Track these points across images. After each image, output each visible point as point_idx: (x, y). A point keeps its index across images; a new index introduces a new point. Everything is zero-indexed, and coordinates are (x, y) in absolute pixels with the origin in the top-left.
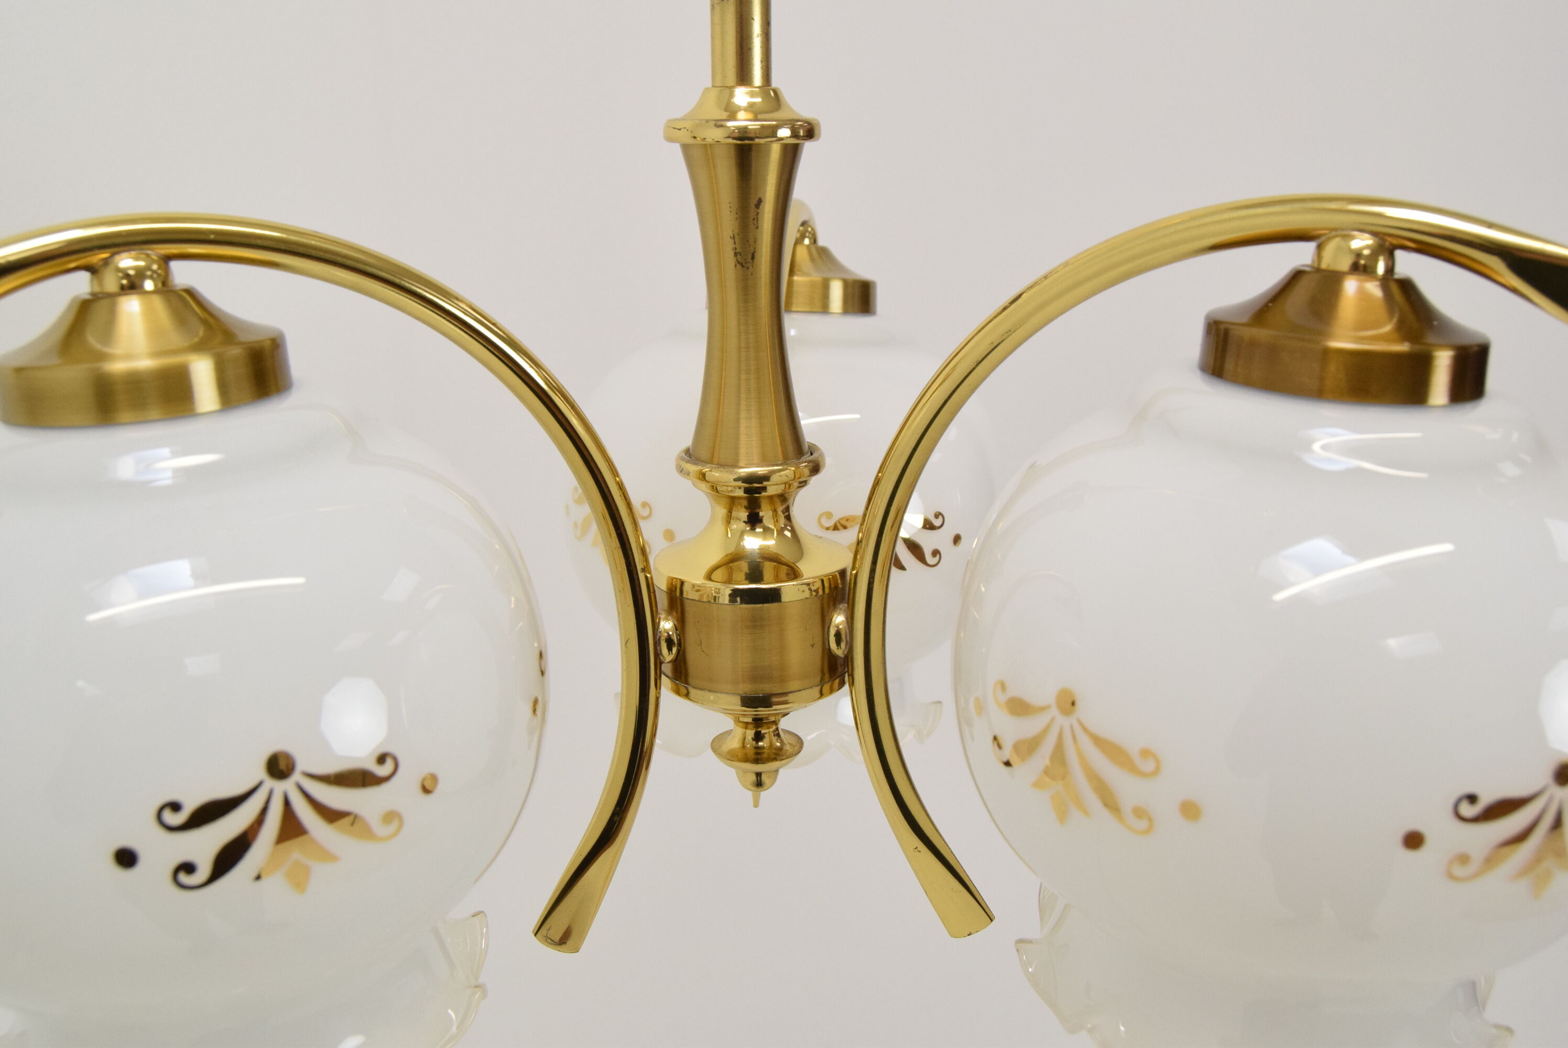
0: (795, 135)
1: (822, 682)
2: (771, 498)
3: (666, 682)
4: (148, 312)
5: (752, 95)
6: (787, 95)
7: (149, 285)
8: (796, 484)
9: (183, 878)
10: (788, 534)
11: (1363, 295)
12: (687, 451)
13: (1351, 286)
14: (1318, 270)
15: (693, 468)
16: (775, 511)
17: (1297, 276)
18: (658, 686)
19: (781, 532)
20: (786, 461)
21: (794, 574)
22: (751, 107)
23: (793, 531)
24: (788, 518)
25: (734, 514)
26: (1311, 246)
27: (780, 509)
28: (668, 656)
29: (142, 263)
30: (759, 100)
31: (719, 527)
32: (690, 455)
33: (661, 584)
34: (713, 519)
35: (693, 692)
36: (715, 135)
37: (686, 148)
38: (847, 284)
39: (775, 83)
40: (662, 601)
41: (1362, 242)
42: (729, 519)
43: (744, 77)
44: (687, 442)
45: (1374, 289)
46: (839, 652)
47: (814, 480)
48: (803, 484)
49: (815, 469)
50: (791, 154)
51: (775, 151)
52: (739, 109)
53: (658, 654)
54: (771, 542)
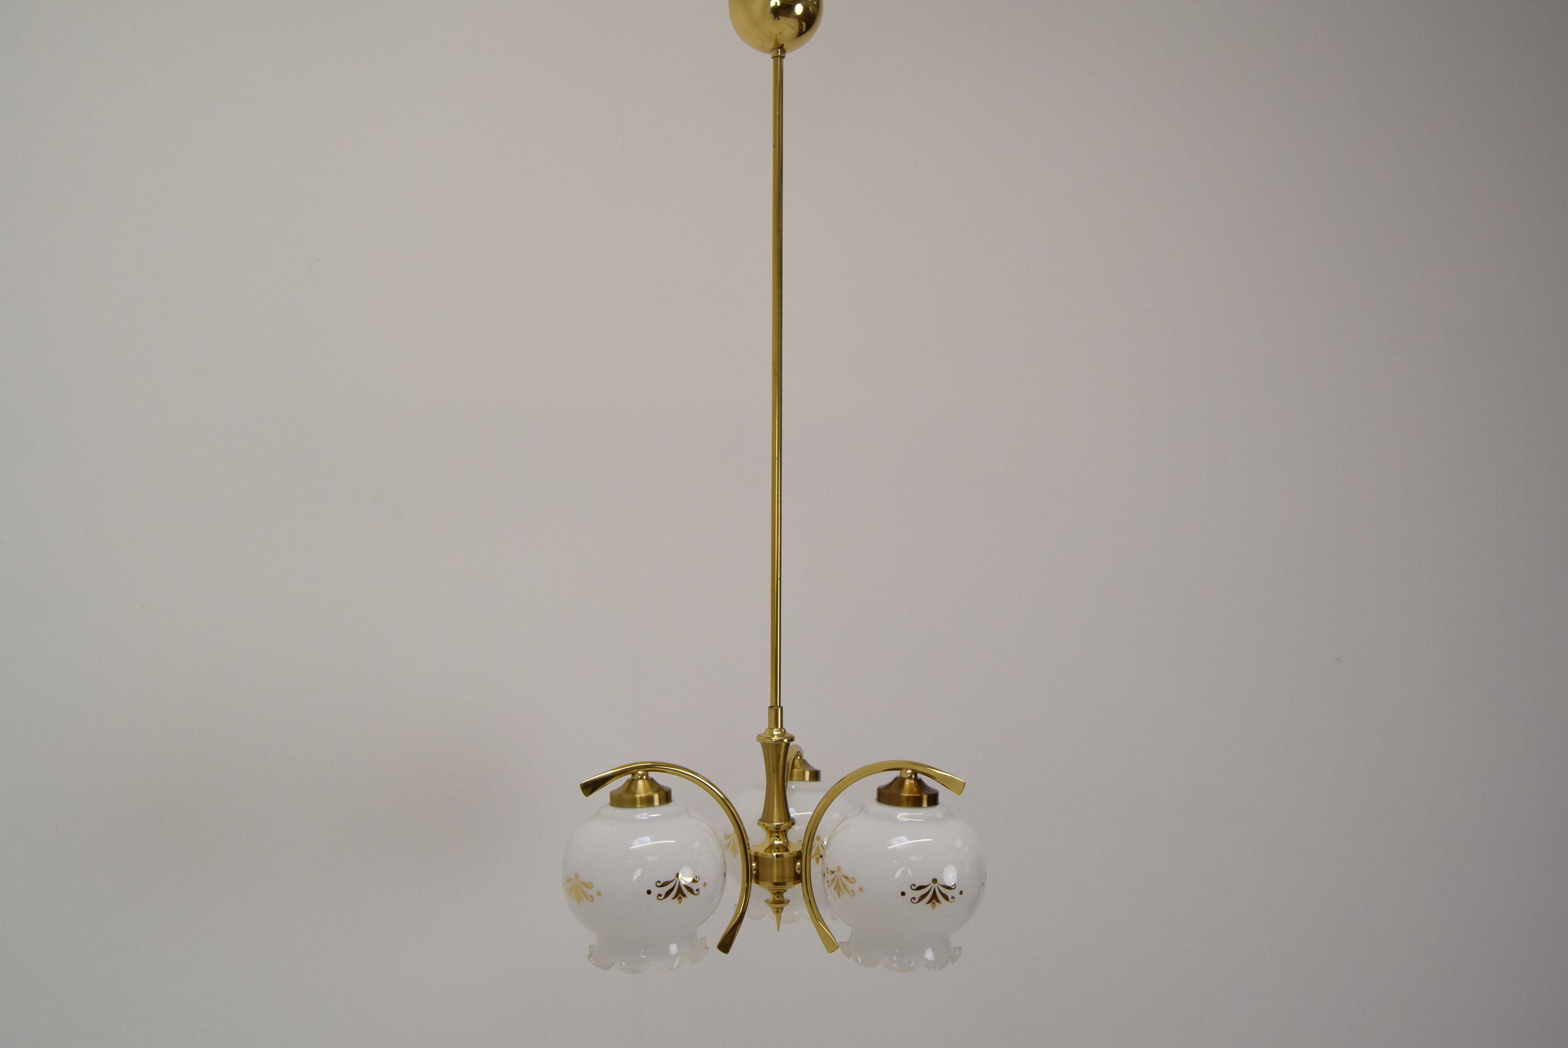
0: (788, 740)
1: (794, 881)
2: (782, 831)
3: (753, 880)
4: (644, 784)
5: (778, 731)
6: (787, 730)
7: (644, 777)
8: (788, 828)
9: (659, 897)
10: (785, 840)
11: (910, 783)
12: (760, 819)
13: (907, 782)
14: (900, 777)
15: (762, 823)
16: (783, 835)
17: (896, 778)
18: (751, 882)
19: (784, 840)
20: (785, 822)
21: (787, 850)
22: (778, 735)
23: (787, 840)
24: (786, 837)
25: (772, 835)
26: (899, 772)
27: (784, 834)
28: (754, 872)
29: (643, 773)
30: (780, 733)
31: (768, 839)
32: (761, 820)
33: (753, 854)
34: (767, 837)
35: (760, 882)
36: (768, 741)
37: (762, 744)
38: (810, 772)
39: (784, 726)
40: (753, 858)
41: (909, 771)
42: (771, 836)
43: (777, 727)
44: (760, 816)
45: (913, 782)
46: (798, 872)
47: (793, 826)
48: (790, 828)
49: (793, 824)
50: (787, 745)
51: (783, 745)
52: (775, 735)
53: (751, 872)
54: (781, 842)
